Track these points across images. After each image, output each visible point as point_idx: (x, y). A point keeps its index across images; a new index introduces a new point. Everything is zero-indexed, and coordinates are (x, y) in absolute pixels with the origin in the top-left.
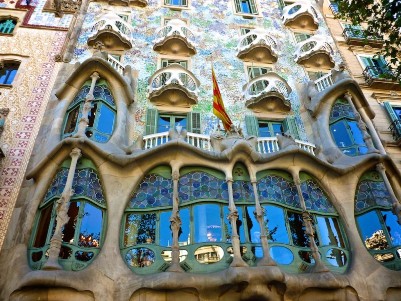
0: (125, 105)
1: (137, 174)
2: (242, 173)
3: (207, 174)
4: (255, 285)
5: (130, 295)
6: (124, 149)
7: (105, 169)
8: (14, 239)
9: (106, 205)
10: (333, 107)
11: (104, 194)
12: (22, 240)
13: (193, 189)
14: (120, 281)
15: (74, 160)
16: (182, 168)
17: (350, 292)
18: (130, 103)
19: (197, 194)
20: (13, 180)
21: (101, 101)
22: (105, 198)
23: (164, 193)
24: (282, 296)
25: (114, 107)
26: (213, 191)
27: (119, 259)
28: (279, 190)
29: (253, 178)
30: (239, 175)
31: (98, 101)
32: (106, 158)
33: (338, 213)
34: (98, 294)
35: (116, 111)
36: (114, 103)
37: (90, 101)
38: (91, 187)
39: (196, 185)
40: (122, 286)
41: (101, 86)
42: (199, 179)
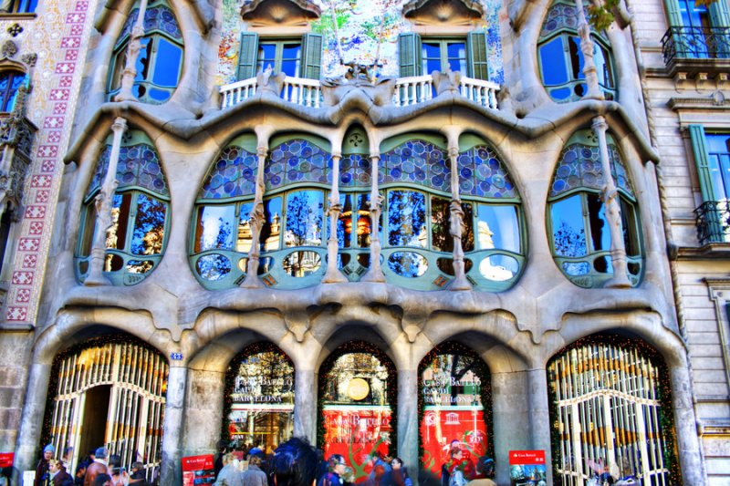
0: (198, 33)
1: (210, 148)
2: (361, 141)
3: (310, 144)
4: (352, 306)
5: (197, 315)
6: (192, 111)
7: (164, 145)
8: (59, 245)
9: (170, 197)
10: (549, 10)
11: (166, 180)
12: (67, 246)
13: (289, 167)
14: (185, 298)
15: (118, 135)
16: (275, 136)
17: (504, 317)
18: (207, 29)
19: (293, 176)
20: (52, 163)
21: (157, 33)
22: (167, 186)
23: (248, 175)
24: (401, 320)
25: (180, 41)
26: (316, 171)
27: (185, 269)
28: (424, 165)
29: (374, 150)
30: (356, 145)
31: (153, 34)
32: (163, 129)
33: (521, 199)
34: (157, 314)
35: (183, 46)
36: (180, 34)
37: (138, 38)
38: (145, 172)
39: (293, 161)
40: (187, 304)
41: (158, 7)
42: (298, 153)
